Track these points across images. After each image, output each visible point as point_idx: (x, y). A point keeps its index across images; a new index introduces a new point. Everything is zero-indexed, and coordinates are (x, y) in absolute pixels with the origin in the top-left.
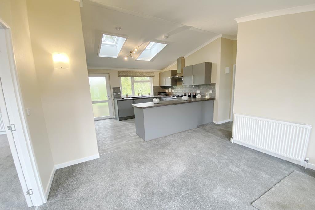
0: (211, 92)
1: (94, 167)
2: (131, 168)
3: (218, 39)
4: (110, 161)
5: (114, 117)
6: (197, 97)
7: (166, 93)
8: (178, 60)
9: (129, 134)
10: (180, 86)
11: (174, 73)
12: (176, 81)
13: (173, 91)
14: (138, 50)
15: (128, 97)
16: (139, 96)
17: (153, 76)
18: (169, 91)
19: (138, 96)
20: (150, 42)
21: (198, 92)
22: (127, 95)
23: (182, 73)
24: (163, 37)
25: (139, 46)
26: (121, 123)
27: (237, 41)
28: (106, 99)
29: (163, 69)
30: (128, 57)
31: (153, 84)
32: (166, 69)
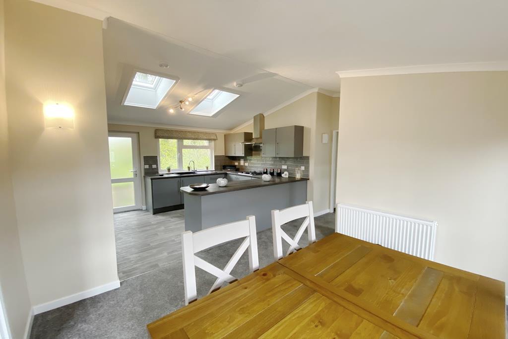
0: (303, 168)
1: (110, 307)
2: (180, 303)
3: (312, 93)
4: (141, 293)
5: (144, 208)
6: (283, 175)
7: (235, 166)
8: (255, 118)
9: (173, 239)
10: (258, 156)
11: (248, 136)
12: (251, 150)
13: (246, 164)
14: (193, 100)
15: (171, 172)
16: (191, 171)
17: (214, 140)
18: (239, 163)
19: (188, 171)
20: (214, 90)
21: (284, 167)
22: (169, 170)
23: (261, 137)
24: (235, 84)
25: (196, 94)
26: (156, 219)
27: (339, 98)
28: (131, 175)
29: (231, 129)
30: (175, 108)
31: (215, 152)
32: (236, 130)
